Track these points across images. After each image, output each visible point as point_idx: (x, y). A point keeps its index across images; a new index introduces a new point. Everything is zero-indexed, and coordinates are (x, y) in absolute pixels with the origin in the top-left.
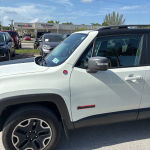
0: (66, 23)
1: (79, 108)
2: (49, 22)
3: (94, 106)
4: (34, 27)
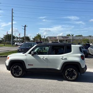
1: (28, 65)
3: (32, 65)
4: (58, 38)
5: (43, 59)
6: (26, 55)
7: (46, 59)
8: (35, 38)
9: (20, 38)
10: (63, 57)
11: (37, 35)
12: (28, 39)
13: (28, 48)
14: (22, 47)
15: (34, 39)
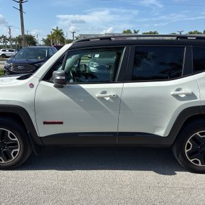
0: (149, 32)
1: (45, 123)
2: (125, 32)
3: (61, 123)
5: (102, 99)
6: (32, 85)
7: (114, 98)
8: (48, 39)
9: (10, 39)
10: (179, 90)
11: (53, 31)
12: (31, 40)
13: (35, 60)
14: (17, 60)
15: (47, 42)
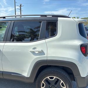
10: (34, 48)
